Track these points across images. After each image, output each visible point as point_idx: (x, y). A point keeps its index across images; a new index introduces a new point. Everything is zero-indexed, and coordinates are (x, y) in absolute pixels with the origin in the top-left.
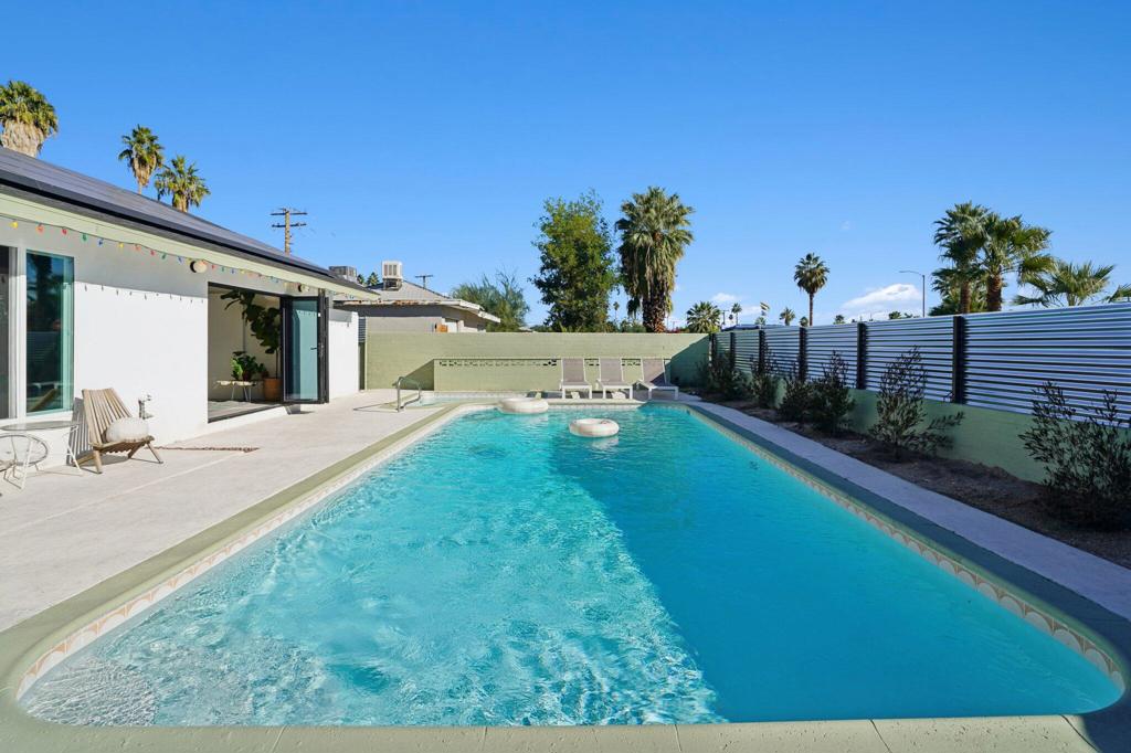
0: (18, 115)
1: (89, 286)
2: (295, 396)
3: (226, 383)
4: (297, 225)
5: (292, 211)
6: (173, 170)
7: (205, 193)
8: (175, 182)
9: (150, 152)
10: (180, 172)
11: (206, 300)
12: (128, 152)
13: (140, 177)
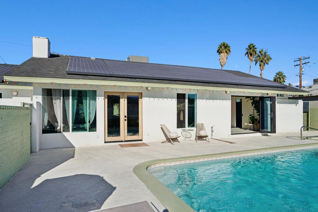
0: (222, 51)
1: (200, 100)
2: (265, 130)
3: (246, 124)
4: (305, 63)
5: (303, 58)
6: (260, 55)
7: (269, 59)
8: (260, 58)
9: (253, 51)
10: (262, 55)
11: (230, 101)
12: (247, 53)
13: (250, 59)
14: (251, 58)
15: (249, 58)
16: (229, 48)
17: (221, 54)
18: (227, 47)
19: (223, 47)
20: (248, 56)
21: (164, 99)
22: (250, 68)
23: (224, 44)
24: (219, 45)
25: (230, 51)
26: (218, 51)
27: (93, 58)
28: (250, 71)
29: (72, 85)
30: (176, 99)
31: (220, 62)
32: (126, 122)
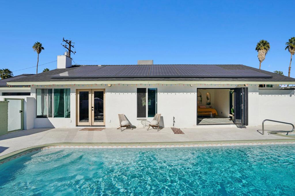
0: (261, 48)
1: (160, 93)
11: (196, 93)
12: (288, 47)
14: (292, 51)
15: (290, 51)
16: (268, 45)
17: (260, 51)
18: (266, 44)
19: (261, 44)
20: (289, 50)
21: (124, 93)
22: (291, 60)
23: (263, 42)
24: (258, 42)
25: (269, 47)
26: (256, 49)
27: (100, 65)
28: (290, 63)
29: (45, 85)
30: (136, 93)
31: (259, 58)
32: (93, 112)
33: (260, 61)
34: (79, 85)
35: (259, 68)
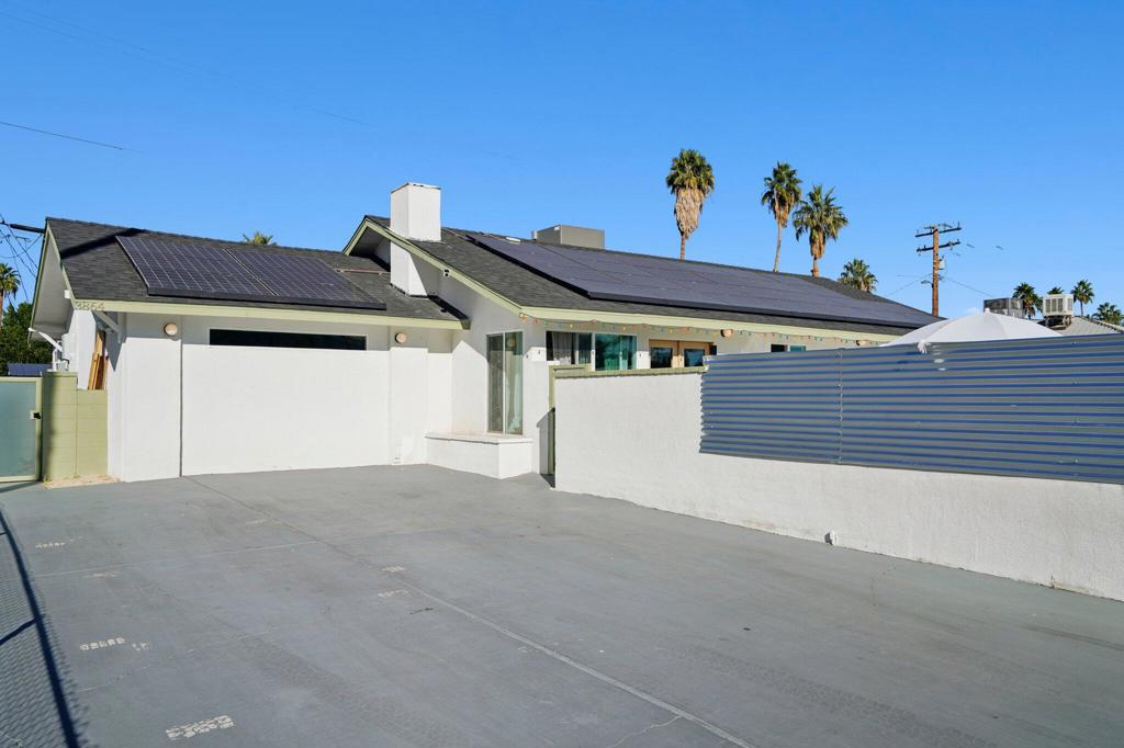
0: (687, 182)
4: (947, 245)
5: (942, 228)
6: (811, 205)
7: (841, 223)
8: (812, 217)
9: (789, 189)
10: (817, 205)
12: (770, 194)
13: (779, 218)
14: (782, 212)
15: (775, 211)
16: (709, 174)
18: (702, 169)
19: (688, 168)
20: (772, 207)
22: (779, 246)
23: (691, 158)
24: (675, 157)
25: (710, 183)
31: (679, 222)
33: (682, 233)
34: (698, 329)
35: (678, 257)
